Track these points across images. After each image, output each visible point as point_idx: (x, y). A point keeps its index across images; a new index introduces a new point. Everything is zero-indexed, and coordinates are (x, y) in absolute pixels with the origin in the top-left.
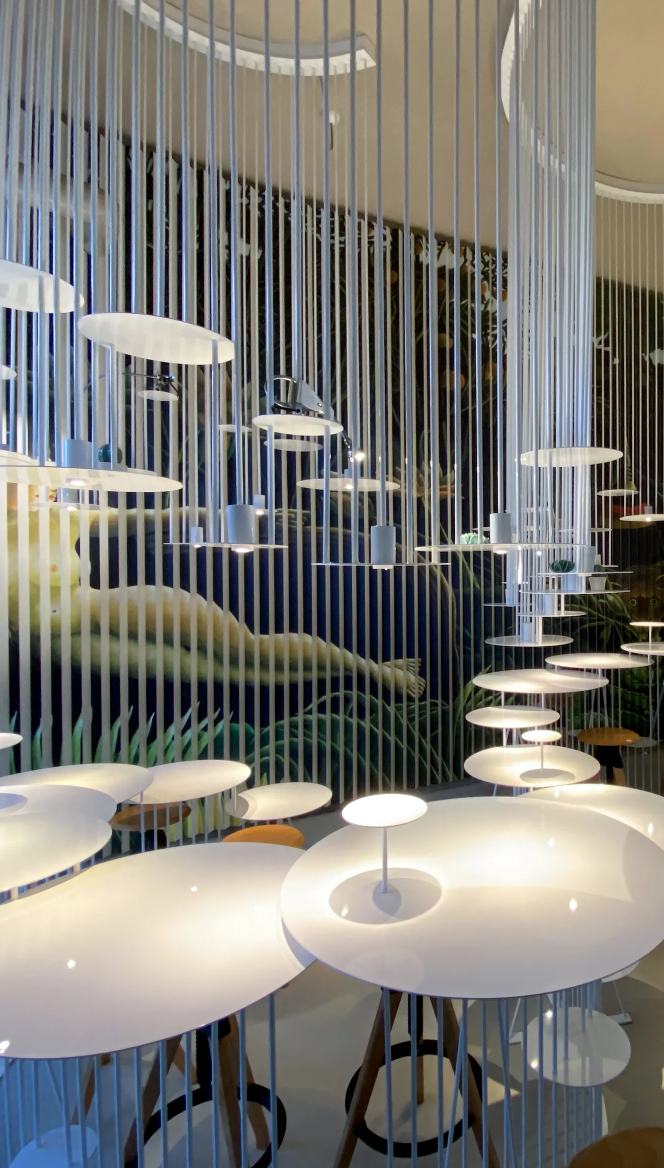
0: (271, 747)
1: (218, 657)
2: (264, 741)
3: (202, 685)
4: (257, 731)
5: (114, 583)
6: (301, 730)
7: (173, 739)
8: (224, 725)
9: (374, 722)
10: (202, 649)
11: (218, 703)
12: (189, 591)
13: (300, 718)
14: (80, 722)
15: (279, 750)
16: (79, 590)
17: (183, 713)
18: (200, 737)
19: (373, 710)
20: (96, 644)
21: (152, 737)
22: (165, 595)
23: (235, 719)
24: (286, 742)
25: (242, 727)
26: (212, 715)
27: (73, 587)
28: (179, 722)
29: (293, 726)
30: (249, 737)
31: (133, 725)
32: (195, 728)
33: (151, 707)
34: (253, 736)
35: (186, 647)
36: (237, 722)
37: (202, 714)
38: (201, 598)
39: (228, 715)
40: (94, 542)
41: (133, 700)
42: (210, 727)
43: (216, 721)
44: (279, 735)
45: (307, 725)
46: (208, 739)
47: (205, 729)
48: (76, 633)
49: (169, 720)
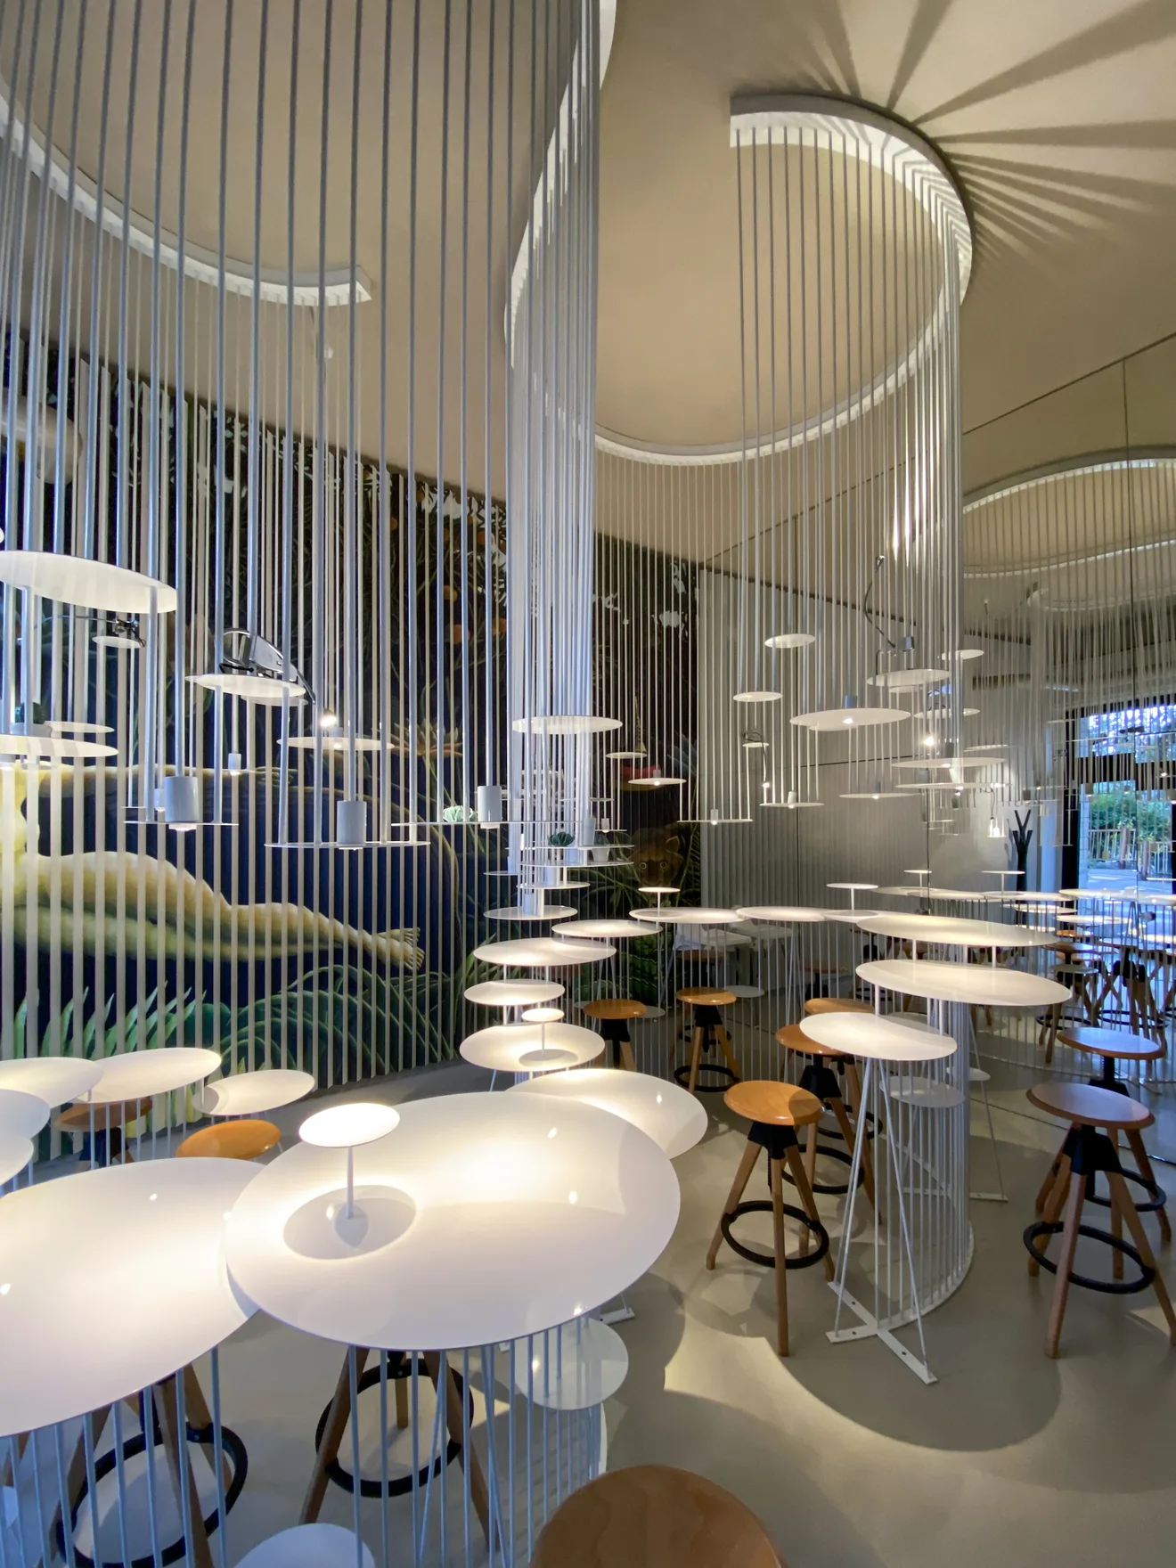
0: (250, 1028)
1: (190, 931)
2: (242, 1021)
3: (171, 963)
4: (234, 1012)
5: (67, 848)
6: (284, 1010)
7: (136, 1022)
8: (196, 1006)
9: (367, 998)
10: (171, 922)
11: (189, 982)
12: (156, 858)
13: (283, 996)
14: (24, 1007)
15: (259, 1032)
16: (24, 858)
17: (148, 993)
18: (167, 1020)
19: (366, 986)
20: (45, 918)
21: (111, 1021)
22: (129, 862)
23: (209, 999)
24: (267, 1022)
25: (216, 1007)
26: (181, 994)
27: (17, 854)
28: (143, 1003)
29: (276, 1005)
30: (225, 1019)
31: (89, 1008)
32: (162, 1009)
33: (110, 988)
34: (229, 1017)
35: (152, 920)
36: (211, 1002)
37: (170, 994)
38: (170, 865)
39: (200, 995)
40: (44, 803)
41: (89, 980)
42: (180, 1009)
43: (187, 1002)
44: (259, 1015)
45: (291, 1004)
46: (177, 1021)
47: (174, 1011)
48: (20, 905)
49: (131, 1002)
